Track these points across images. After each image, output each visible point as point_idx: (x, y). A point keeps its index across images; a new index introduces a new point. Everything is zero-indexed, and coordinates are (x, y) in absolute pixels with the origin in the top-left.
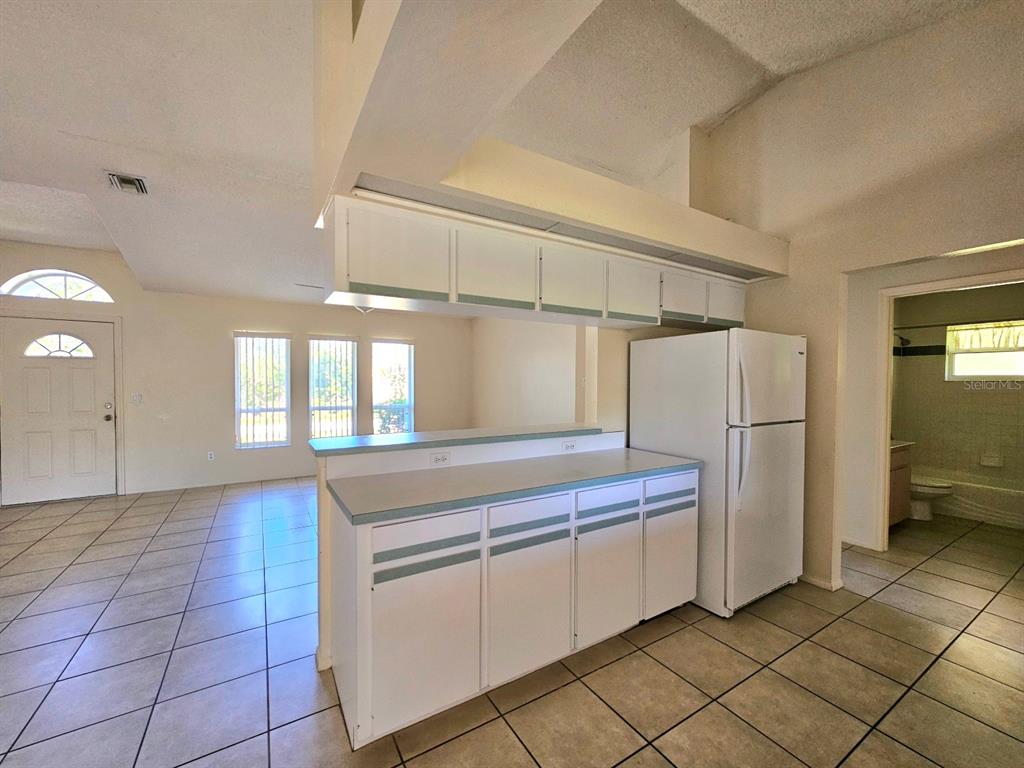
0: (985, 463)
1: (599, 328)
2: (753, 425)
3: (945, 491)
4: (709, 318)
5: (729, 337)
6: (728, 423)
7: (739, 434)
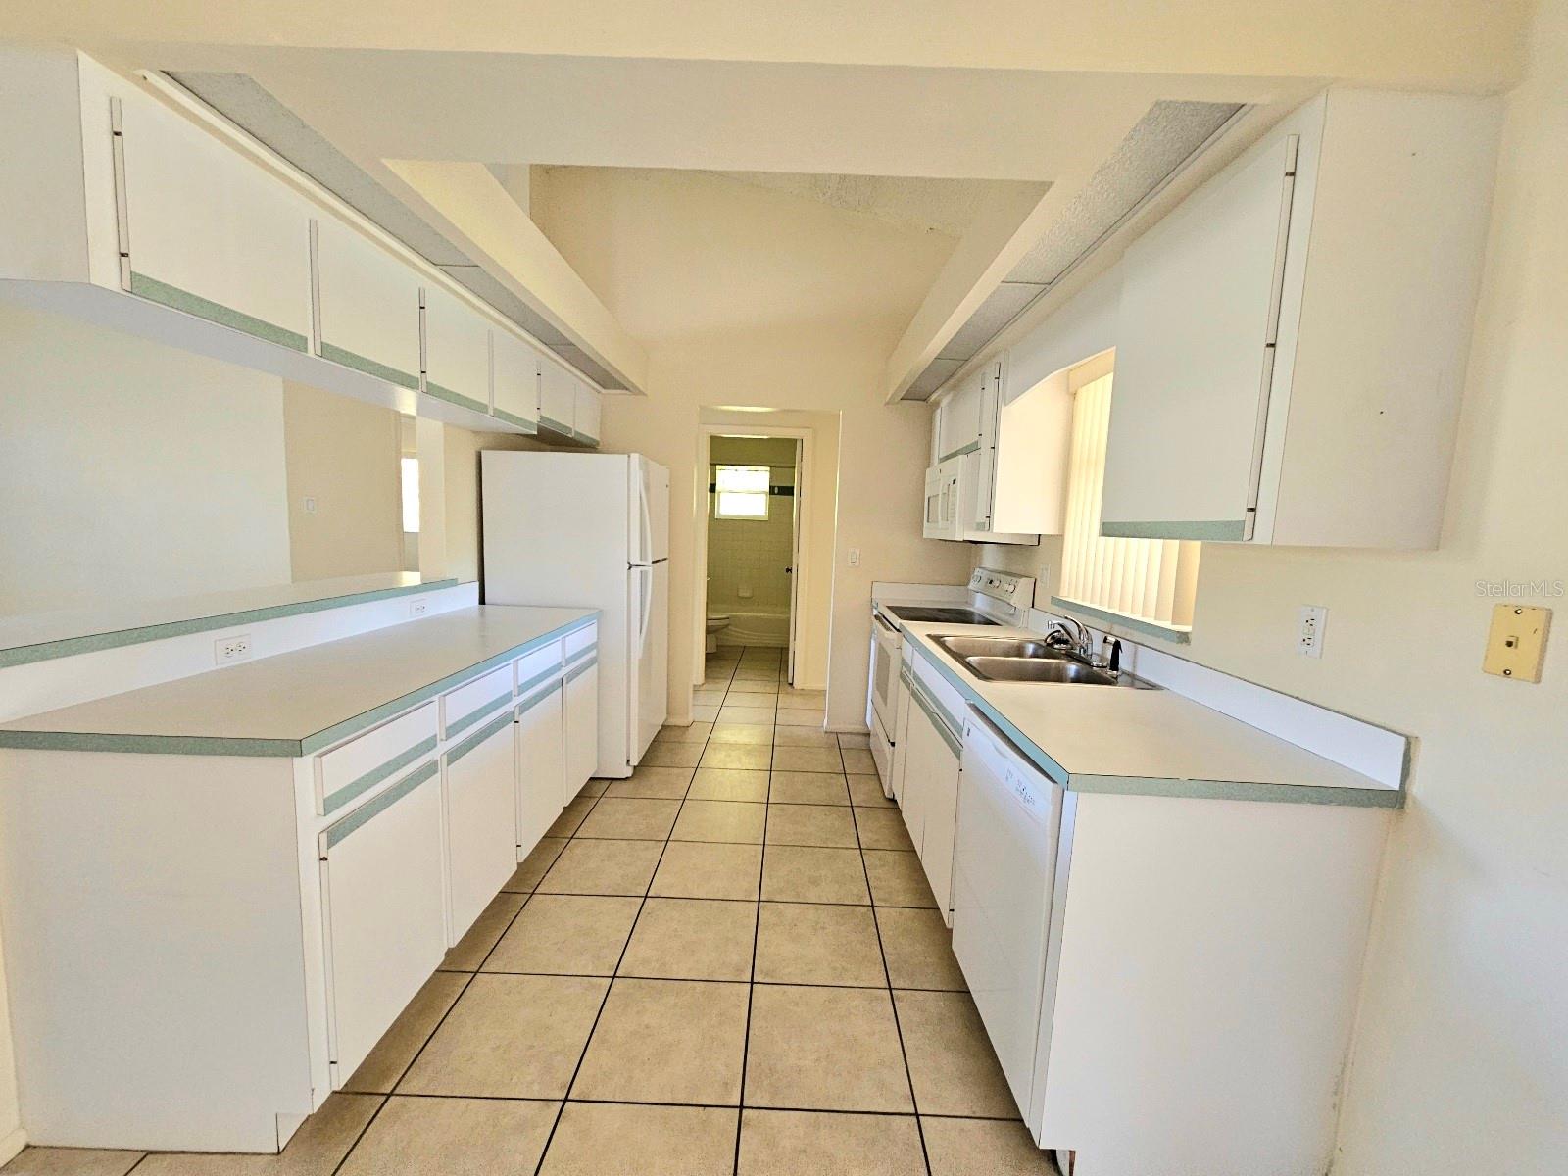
0: (741, 595)
1: (446, 425)
3: (726, 622)
4: (577, 433)
5: (629, 462)
6: (629, 563)
7: (639, 575)
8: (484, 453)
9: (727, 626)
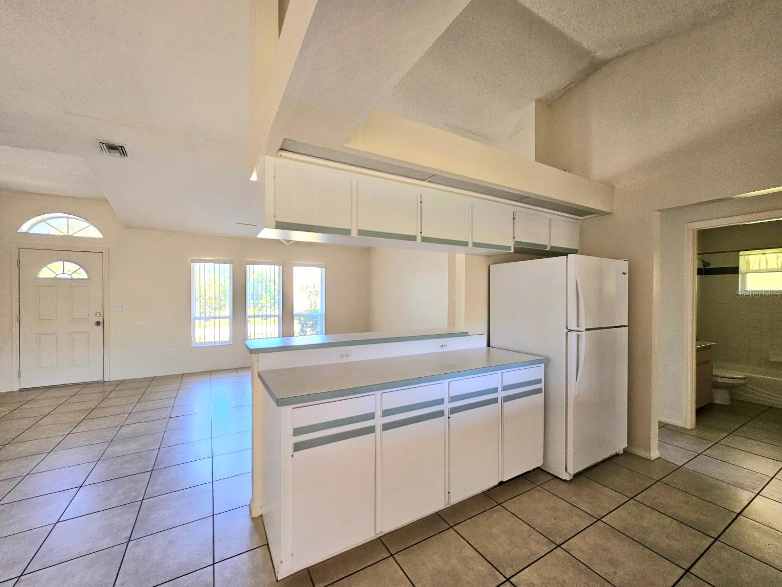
0: (772, 360)
1: (466, 255)
2: (587, 330)
3: (742, 382)
4: (552, 247)
5: (567, 261)
6: (567, 328)
7: (576, 337)
8: (491, 266)
9: (744, 385)
